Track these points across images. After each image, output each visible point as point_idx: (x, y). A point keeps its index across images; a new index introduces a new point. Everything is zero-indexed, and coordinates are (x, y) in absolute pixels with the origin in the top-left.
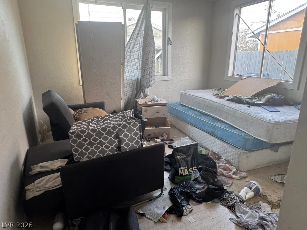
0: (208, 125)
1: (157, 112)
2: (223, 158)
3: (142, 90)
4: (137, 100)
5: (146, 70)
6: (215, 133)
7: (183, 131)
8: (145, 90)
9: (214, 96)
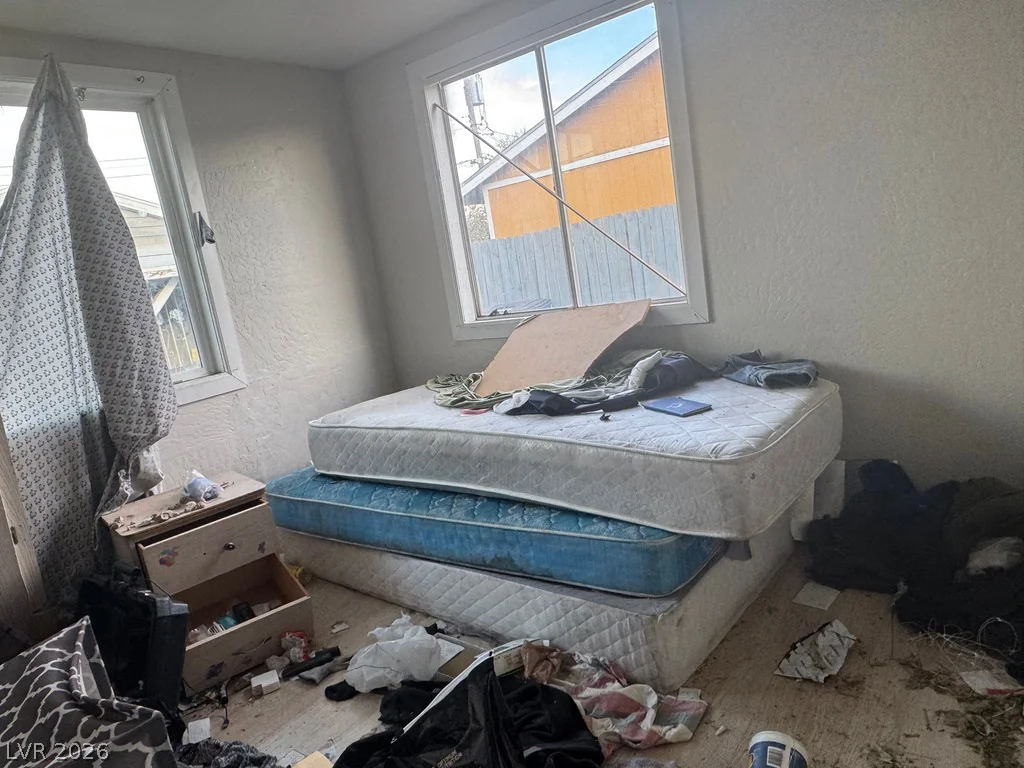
0: (471, 536)
1: (228, 547)
2: (584, 659)
3: (124, 464)
4: (109, 518)
5: (118, 371)
6: (512, 561)
7: (365, 588)
8: (137, 460)
9: (450, 407)
